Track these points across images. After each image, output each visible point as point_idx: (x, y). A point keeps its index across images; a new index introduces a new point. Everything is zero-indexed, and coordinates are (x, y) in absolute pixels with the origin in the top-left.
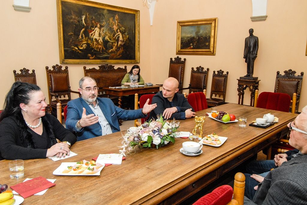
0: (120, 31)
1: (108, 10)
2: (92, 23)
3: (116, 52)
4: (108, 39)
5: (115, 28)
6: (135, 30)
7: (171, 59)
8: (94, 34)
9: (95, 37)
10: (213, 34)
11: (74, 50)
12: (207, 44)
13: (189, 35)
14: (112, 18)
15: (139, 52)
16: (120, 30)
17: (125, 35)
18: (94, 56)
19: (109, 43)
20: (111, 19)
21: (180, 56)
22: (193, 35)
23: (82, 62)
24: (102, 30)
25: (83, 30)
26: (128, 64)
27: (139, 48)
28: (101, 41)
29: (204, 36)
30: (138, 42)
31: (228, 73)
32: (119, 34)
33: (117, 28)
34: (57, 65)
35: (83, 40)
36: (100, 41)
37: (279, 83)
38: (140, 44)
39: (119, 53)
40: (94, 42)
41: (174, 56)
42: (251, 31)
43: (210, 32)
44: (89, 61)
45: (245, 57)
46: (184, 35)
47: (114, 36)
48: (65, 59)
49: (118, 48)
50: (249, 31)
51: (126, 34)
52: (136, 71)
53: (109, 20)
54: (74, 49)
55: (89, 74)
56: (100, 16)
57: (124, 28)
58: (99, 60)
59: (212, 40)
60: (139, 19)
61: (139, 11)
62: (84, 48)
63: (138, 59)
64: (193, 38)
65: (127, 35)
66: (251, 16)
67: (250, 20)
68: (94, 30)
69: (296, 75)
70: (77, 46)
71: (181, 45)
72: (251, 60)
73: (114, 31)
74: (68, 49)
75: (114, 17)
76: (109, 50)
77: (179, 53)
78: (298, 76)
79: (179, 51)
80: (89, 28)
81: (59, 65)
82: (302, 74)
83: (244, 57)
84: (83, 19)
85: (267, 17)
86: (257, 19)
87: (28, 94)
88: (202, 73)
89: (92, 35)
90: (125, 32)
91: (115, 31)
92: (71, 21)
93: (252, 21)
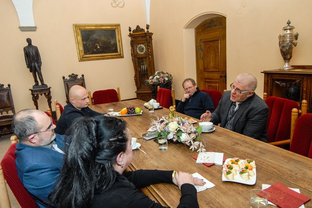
31: (9, 85)
37: (67, 87)
45: (29, 66)
66: (19, 26)
67: (19, 29)
82: (83, 76)
85: (36, 28)
86: (27, 29)
93: (22, 31)
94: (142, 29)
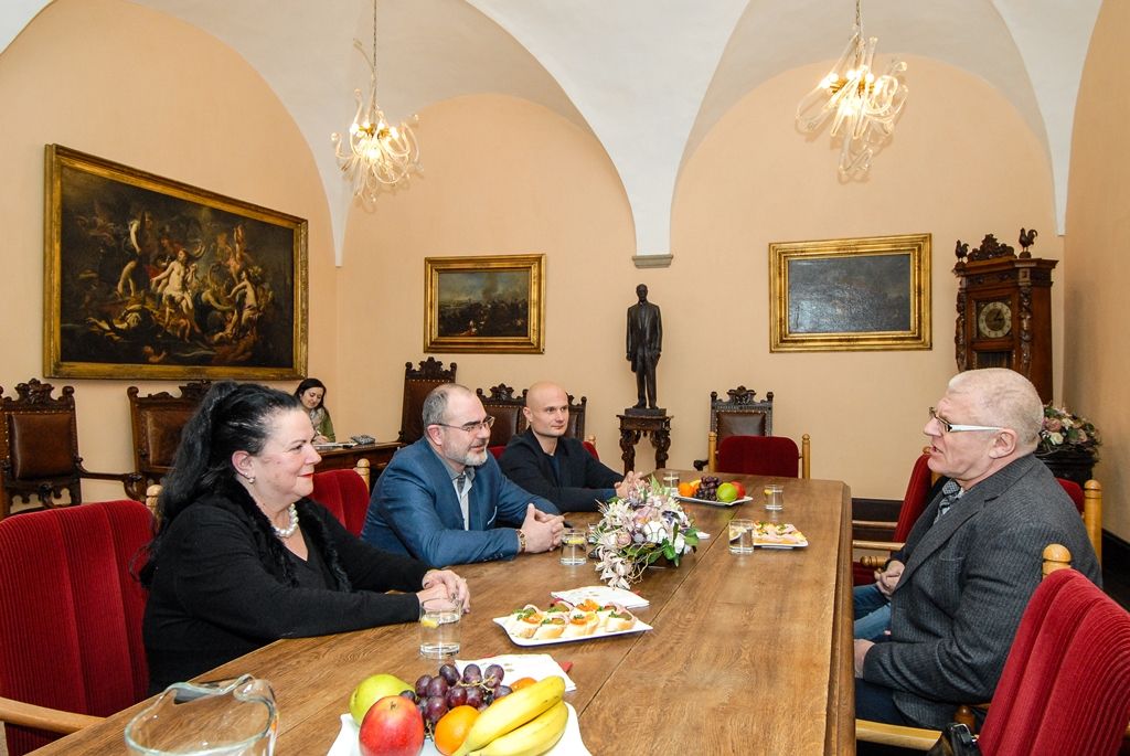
0: (249, 278)
1: (214, 210)
2: (161, 246)
3: (234, 342)
4: (212, 300)
5: (234, 265)
6: (292, 278)
7: (409, 365)
8: (164, 281)
9: (168, 291)
10: (534, 296)
11: (94, 333)
12: (519, 323)
13: (463, 298)
14: (225, 235)
15: (307, 343)
16: (248, 274)
17: (264, 290)
18: (164, 353)
19: (214, 312)
20: (221, 240)
21: (437, 357)
22: (477, 297)
23: (121, 371)
24: (192, 270)
25: (131, 265)
26: (273, 379)
27: (305, 331)
28: (187, 305)
29: (509, 301)
30: (303, 315)
31: (584, 400)
32: (245, 287)
33: (238, 267)
34: (35, 382)
35: (127, 298)
36: (184, 303)
37: (719, 422)
38: (307, 319)
39: (243, 344)
40: (165, 306)
41: (418, 357)
42: (642, 291)
43: (527, 291)
44: (147, 368)
45: (632, 356)
46: (447, 297)
47: (229, 290)
48: (62, 360)
49: (241, 329)
50: (635, 290)
51: (266, 286)
52: (315, 398)
53: (215, 240)
54: (95, 329)
55: (148, 413)
56: (188, 225)
57: (262, 267)
58: (179, 368)
59: (533, 312)
60: (307, 245)
61: (306, 221)
62: (132, 325)
63: (303, 363)
64: (477, 306)
65: (269, 291)
66: (633, 254)
67: (632, 263)
68: (165, 269)
69: (757, 399)
70: (108, 318)
71: (439, 323)
72: (649, 364)
73: (231, 275)
74: (77, 326)
75: (230, 233)
76: (214, 334)
77: (432, 347)
78: (763, 401)
79: (432, 343)
80: (152, 260)
81: (42, 383)
82: (770, 396)
83: (628, 358)
84: (133, 230)
85: (672, 258)
86: (651, 262)
87: (262, 419)
88: (510, 402)
89: (159, 282)
90: (263, 282)
91: (234, 276)
92: (92, 234)
93: (637, 266)
94: (1004, 246)
